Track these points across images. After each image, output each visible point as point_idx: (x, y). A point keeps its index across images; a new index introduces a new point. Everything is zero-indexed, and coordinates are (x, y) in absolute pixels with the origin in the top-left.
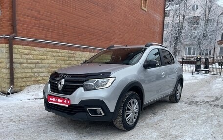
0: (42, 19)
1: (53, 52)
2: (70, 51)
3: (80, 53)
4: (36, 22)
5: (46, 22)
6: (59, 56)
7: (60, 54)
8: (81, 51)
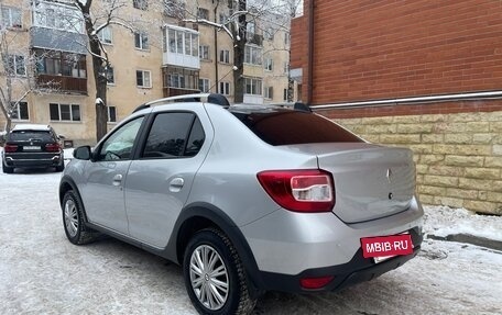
0: (361, 57)
1: (376, 124)
2: (425, 117)
3: (470, 117)
4: (348, 68)
5: (366, 61)
6: (391, 133)
7: (392, 128)
8: (473, 111)
